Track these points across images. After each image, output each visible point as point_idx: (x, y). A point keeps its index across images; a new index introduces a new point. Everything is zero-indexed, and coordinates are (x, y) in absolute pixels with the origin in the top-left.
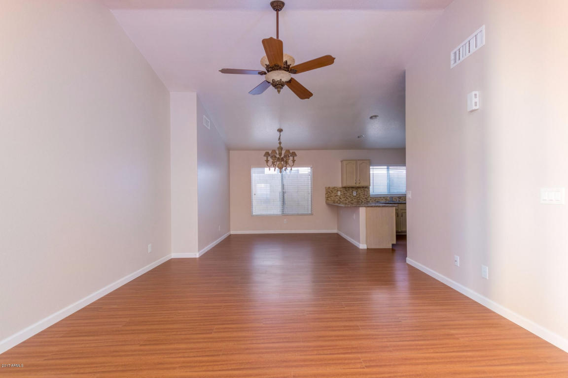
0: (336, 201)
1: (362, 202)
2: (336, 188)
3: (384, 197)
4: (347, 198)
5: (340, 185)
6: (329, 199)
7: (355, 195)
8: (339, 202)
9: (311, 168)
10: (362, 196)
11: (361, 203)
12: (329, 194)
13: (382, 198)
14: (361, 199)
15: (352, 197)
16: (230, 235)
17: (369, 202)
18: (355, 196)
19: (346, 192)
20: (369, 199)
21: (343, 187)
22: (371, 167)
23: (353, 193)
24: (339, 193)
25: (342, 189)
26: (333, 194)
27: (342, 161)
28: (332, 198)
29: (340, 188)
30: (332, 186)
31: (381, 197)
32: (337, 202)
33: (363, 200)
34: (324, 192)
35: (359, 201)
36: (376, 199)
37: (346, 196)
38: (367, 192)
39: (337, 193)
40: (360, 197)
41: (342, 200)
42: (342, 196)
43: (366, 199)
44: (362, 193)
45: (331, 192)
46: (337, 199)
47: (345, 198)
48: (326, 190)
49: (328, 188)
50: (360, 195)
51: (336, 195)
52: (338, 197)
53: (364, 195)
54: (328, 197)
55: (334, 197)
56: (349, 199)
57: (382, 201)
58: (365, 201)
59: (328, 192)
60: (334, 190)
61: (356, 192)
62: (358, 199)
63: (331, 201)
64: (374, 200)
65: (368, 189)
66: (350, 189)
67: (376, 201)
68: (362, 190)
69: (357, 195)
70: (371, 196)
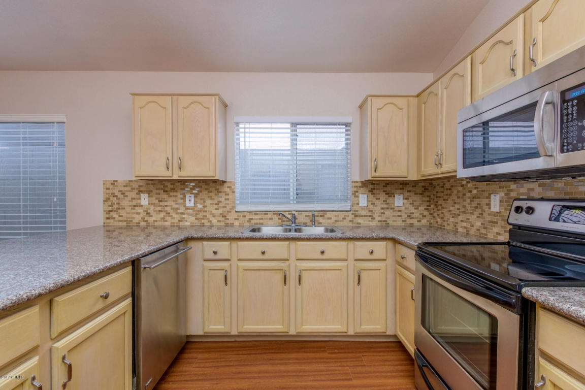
0: (136, 221)
1: (212, 225)
2: (135, 184)
3: (275, 213)
4: (168, 214)
6: (115, 215)
7: (192, 204)
8: (143, 224)
10: (211, 208)
11: (211, 227)
12: (114, 200)
13: (270, 215)
14: (212, 219)
15: (183, 210)
18: (192, 208)
19: (163, 196)
20: (232, 216)
23: (184, 198)
24: (144, 199)
25: (152, 187)
26: (125, 203)
28: (122, 212)
29: (147, 184)
30: (123, 178)
31: (265, 213)
32: (138, 225)
33: (214, 221)
34: (100, 195)
35: (203, 221)
36: (254, 217)
37: (166, 209)
38: (227, 197)
39: (140, 199)
40: (206, 212)
41: (154, 218)
42: (152, 208)
43: (223, 217)
44: (213, 199)
45: (120, 196)
46: (137, 216)
47: (162, 215)
48: (107, 189)
49: (112, 184)
50: (206, 206)
51: (134, 202)
52: (140, 210)
53: (216, 207)
54: (110, 209)
55: (128, 210)
56: (175, 216)
57: (270, 222)
58: (219, 224)
59: (112, 194)
60: (129, 189)
61: (193, 196)
62: (201, 215)
63: (120, 221)
64: (247, 219)
65: (230, 187)
66: (178, 186)
67: (253, 222)
68: (211, 192)
69: (196, 204)
70: (237, 209)
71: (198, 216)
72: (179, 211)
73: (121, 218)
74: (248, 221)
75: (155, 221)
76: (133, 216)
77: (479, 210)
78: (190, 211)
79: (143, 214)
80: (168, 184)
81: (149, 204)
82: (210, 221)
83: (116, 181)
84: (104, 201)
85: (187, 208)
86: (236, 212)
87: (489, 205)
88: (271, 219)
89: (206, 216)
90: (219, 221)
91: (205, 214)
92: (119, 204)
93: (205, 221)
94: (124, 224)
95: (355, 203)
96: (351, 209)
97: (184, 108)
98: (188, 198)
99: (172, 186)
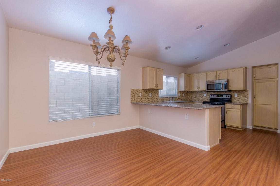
0: (138, 101)
1: (155, 101)
2: (138, 90)
3: (166, 98)
5: (141, 88)
6: (133, 99)
7: (150, 96)
8: (140, 102)
9: (118, 70)
10: (154, 97)
11: (154, 102)
12: (133, 95)
15: (149, 98)
16: (10, 154)
17: (158, 101)
19: (145, 93)
20: (158, 99)
21: (143, 90)
23: (149, 94)
24: (140, 94)
25: (142, 91)
26: (136, 95)
27: (142, 68)
28: (135, 98)
29: (141, 90)
30: (135, 88)
31: (164, 98)
33: (155, 100)
34: (129, 93)
36: (162, 99)
37: (145, 97)
38: (157, 94)
39: (139, 94)
41: (142, 100)
42: (142, 97)
44: (155, 95)
45: (135, 93)
46: (139, 99)
47: (144, 99)
48: (132, 91)
49: (133, 90)
51: (138, 96)
52: (139, 98)
54: (132, 97)
55: (137, 98)
56: (147, 99)
57: (165, 100)
59: (133, 93)
62: (152, 99)
63: (135, 101)
64: (161, 99)
65: (158, 91)
66: (148, 91)
67: (162, 100)
68: (154, 93)
69: (152, 96)
70: (159, 97)
72: (148, 98)
73: (135, 100)
75: (143, 101)
76: (138, 99)
77: (201, 96)
79: (140, 99)
80: (146, 90)
83: (134, 89)
84: (131, 95)
85: (150, 97)
87: (204, 95)
88: (165, 99)
92: (134, 96)
93: (153, 100)
94: (136, 102)
95: (178, 96)
96: (177, 97)
97: (158, 72)
98: (150, 94)
99: (147, 91)
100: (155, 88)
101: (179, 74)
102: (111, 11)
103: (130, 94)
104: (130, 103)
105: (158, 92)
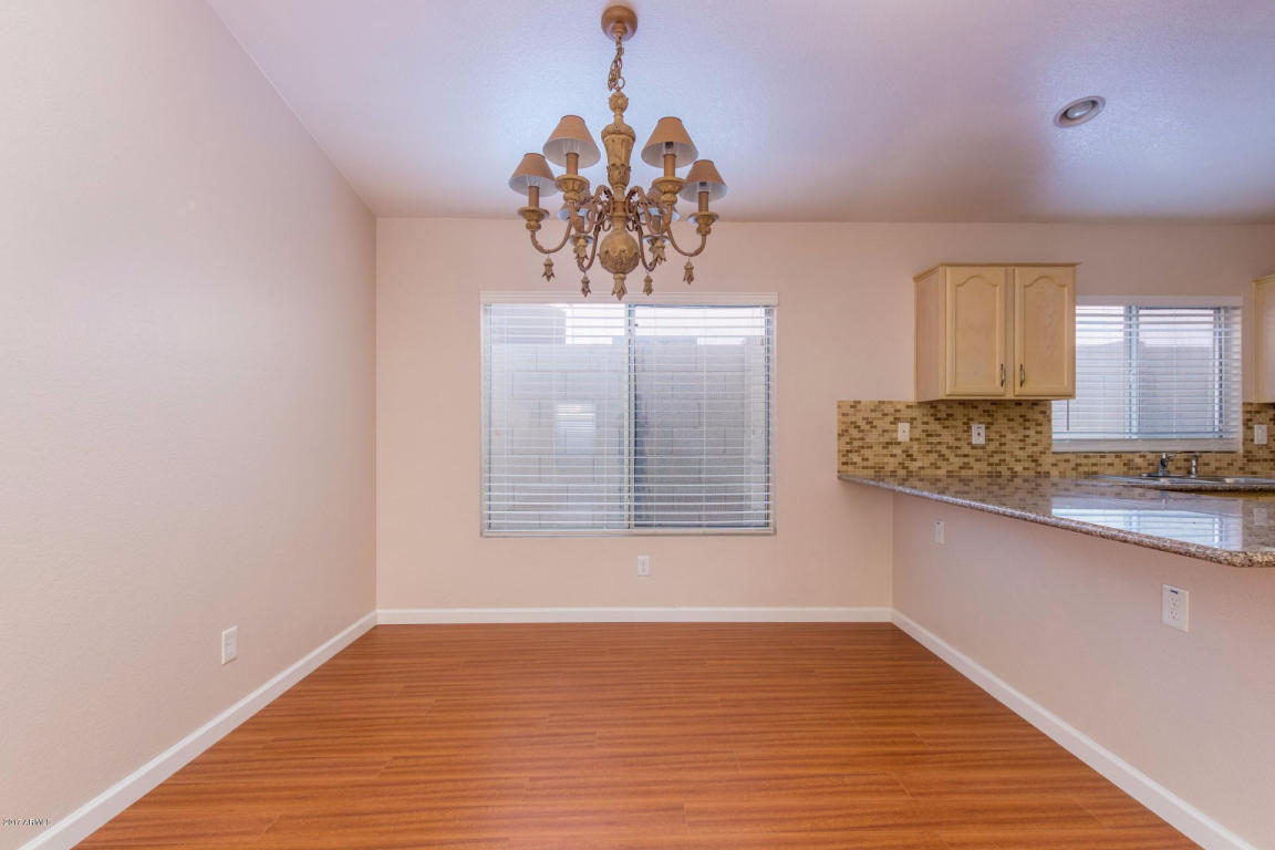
0: (890, 468)
1: (1014, 475)
2: (889, 409)
3: (1118, 455)
4: (942, 456)
5: (905, 393)
6: (855, 458)
7: (977, 439)
8: (902, 473)
9: (769, 309)
10: (1013, 447)
11: (1011, 480)
12: (855, 433)
13: (1108, 460)
14: (1012, 464)
15: (967, 450)
17: (1047, 474)
18: (983, 447)
19: (935, 426)
20: (1047, 460)
21: (921, 404)
22: (1079, 309)
23: (968, 430)
24: (903, 432)
25: (915, 413)
26: (872, 438)
27: (917, 279)
28: (867, 453)
29: (908, 407)
30: (869, 396)
31: (1103, 455)
32: (893, 474)
33: (1018, 468)
34: (830, 424)
35: (999, 469)
36: (1084, 461)
37: (938, 448)
38: (1039, 428)
39: (896, 431)
40: (1004, 452)
41: (919, 464)
42: (916, 446)
43: (1033, 461)
44: (1016, 432)
45: (865, 426)
46: (892, 459)
47: (933, 457)
48: (844, 415)
49: (852, 407)
50: (1004, 444)
51: (886, 438)
52: (897, 450)
53: (1021, 444)
54: (848, 448)
55: (878, 449)
56: (953, 459)
57: (1110, 470)
58: (1026, 473)
59: (852, 423)
60: (879, 415)
61: (983, 426)
62: (995, 459)
63: (864, 468)
64: (1072, 464)
65: (1044, 412)
66: (959, 411)
67: (1081, 469)
68: (1012, 420)
69: (989, 440)
70: (1055, 449)
71: (991, 460)
72: (959, 452)
73: (865, 464)
74: (1073, 469)
75: (921, 468)
76: (886, 460)
78: (979, 453)
79: (901, 457)
80: (942, 407)
81: (911, 439)
82: (1011, 469)
83: (859, 402)
84: (839, 435)
85: (974, 447)
86: (1054, 453)
88: (1110, 465)
89: (1005, 461)
90: (1025, 469)
91: (1002, 456)
92: (862, 439)
93: (1003, 469)
94: (871, 472)
95: (1248, 440)
96: (1240, 449)
97: (1026, 287)
98: (975, 428)
99: (947, 411)
100: (1002, 390)
101: (1257, 282)
102: (621, 23)
103: (834, 429)
104: (836, 479)
105: (1046, 414)
